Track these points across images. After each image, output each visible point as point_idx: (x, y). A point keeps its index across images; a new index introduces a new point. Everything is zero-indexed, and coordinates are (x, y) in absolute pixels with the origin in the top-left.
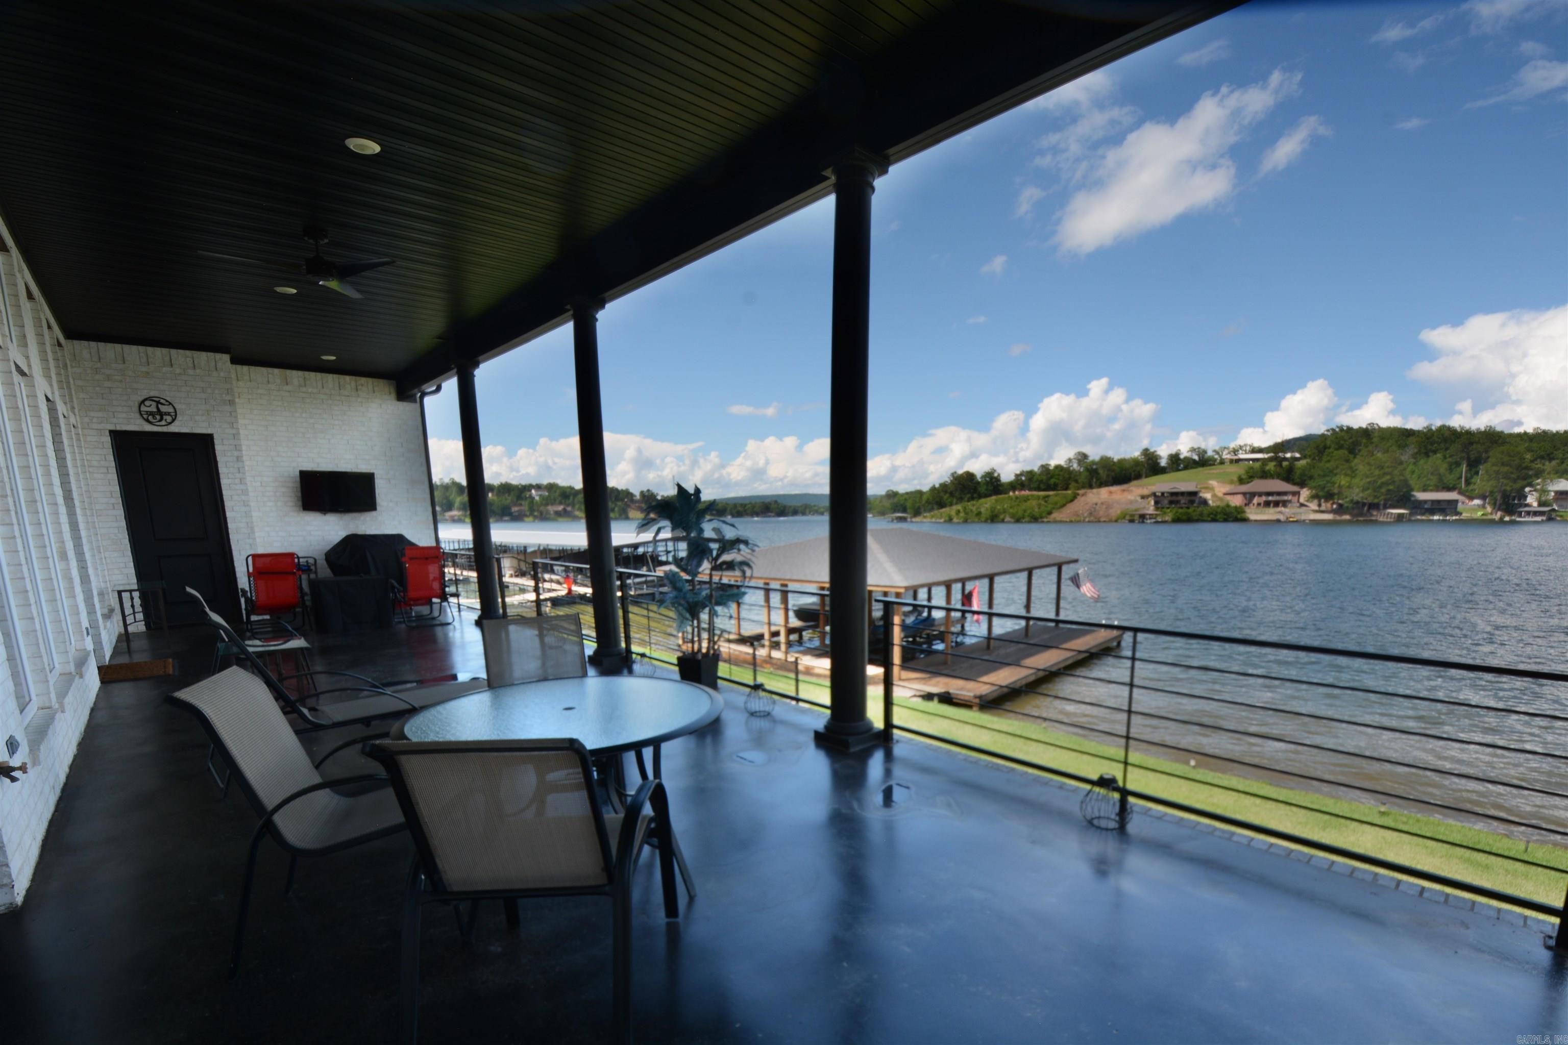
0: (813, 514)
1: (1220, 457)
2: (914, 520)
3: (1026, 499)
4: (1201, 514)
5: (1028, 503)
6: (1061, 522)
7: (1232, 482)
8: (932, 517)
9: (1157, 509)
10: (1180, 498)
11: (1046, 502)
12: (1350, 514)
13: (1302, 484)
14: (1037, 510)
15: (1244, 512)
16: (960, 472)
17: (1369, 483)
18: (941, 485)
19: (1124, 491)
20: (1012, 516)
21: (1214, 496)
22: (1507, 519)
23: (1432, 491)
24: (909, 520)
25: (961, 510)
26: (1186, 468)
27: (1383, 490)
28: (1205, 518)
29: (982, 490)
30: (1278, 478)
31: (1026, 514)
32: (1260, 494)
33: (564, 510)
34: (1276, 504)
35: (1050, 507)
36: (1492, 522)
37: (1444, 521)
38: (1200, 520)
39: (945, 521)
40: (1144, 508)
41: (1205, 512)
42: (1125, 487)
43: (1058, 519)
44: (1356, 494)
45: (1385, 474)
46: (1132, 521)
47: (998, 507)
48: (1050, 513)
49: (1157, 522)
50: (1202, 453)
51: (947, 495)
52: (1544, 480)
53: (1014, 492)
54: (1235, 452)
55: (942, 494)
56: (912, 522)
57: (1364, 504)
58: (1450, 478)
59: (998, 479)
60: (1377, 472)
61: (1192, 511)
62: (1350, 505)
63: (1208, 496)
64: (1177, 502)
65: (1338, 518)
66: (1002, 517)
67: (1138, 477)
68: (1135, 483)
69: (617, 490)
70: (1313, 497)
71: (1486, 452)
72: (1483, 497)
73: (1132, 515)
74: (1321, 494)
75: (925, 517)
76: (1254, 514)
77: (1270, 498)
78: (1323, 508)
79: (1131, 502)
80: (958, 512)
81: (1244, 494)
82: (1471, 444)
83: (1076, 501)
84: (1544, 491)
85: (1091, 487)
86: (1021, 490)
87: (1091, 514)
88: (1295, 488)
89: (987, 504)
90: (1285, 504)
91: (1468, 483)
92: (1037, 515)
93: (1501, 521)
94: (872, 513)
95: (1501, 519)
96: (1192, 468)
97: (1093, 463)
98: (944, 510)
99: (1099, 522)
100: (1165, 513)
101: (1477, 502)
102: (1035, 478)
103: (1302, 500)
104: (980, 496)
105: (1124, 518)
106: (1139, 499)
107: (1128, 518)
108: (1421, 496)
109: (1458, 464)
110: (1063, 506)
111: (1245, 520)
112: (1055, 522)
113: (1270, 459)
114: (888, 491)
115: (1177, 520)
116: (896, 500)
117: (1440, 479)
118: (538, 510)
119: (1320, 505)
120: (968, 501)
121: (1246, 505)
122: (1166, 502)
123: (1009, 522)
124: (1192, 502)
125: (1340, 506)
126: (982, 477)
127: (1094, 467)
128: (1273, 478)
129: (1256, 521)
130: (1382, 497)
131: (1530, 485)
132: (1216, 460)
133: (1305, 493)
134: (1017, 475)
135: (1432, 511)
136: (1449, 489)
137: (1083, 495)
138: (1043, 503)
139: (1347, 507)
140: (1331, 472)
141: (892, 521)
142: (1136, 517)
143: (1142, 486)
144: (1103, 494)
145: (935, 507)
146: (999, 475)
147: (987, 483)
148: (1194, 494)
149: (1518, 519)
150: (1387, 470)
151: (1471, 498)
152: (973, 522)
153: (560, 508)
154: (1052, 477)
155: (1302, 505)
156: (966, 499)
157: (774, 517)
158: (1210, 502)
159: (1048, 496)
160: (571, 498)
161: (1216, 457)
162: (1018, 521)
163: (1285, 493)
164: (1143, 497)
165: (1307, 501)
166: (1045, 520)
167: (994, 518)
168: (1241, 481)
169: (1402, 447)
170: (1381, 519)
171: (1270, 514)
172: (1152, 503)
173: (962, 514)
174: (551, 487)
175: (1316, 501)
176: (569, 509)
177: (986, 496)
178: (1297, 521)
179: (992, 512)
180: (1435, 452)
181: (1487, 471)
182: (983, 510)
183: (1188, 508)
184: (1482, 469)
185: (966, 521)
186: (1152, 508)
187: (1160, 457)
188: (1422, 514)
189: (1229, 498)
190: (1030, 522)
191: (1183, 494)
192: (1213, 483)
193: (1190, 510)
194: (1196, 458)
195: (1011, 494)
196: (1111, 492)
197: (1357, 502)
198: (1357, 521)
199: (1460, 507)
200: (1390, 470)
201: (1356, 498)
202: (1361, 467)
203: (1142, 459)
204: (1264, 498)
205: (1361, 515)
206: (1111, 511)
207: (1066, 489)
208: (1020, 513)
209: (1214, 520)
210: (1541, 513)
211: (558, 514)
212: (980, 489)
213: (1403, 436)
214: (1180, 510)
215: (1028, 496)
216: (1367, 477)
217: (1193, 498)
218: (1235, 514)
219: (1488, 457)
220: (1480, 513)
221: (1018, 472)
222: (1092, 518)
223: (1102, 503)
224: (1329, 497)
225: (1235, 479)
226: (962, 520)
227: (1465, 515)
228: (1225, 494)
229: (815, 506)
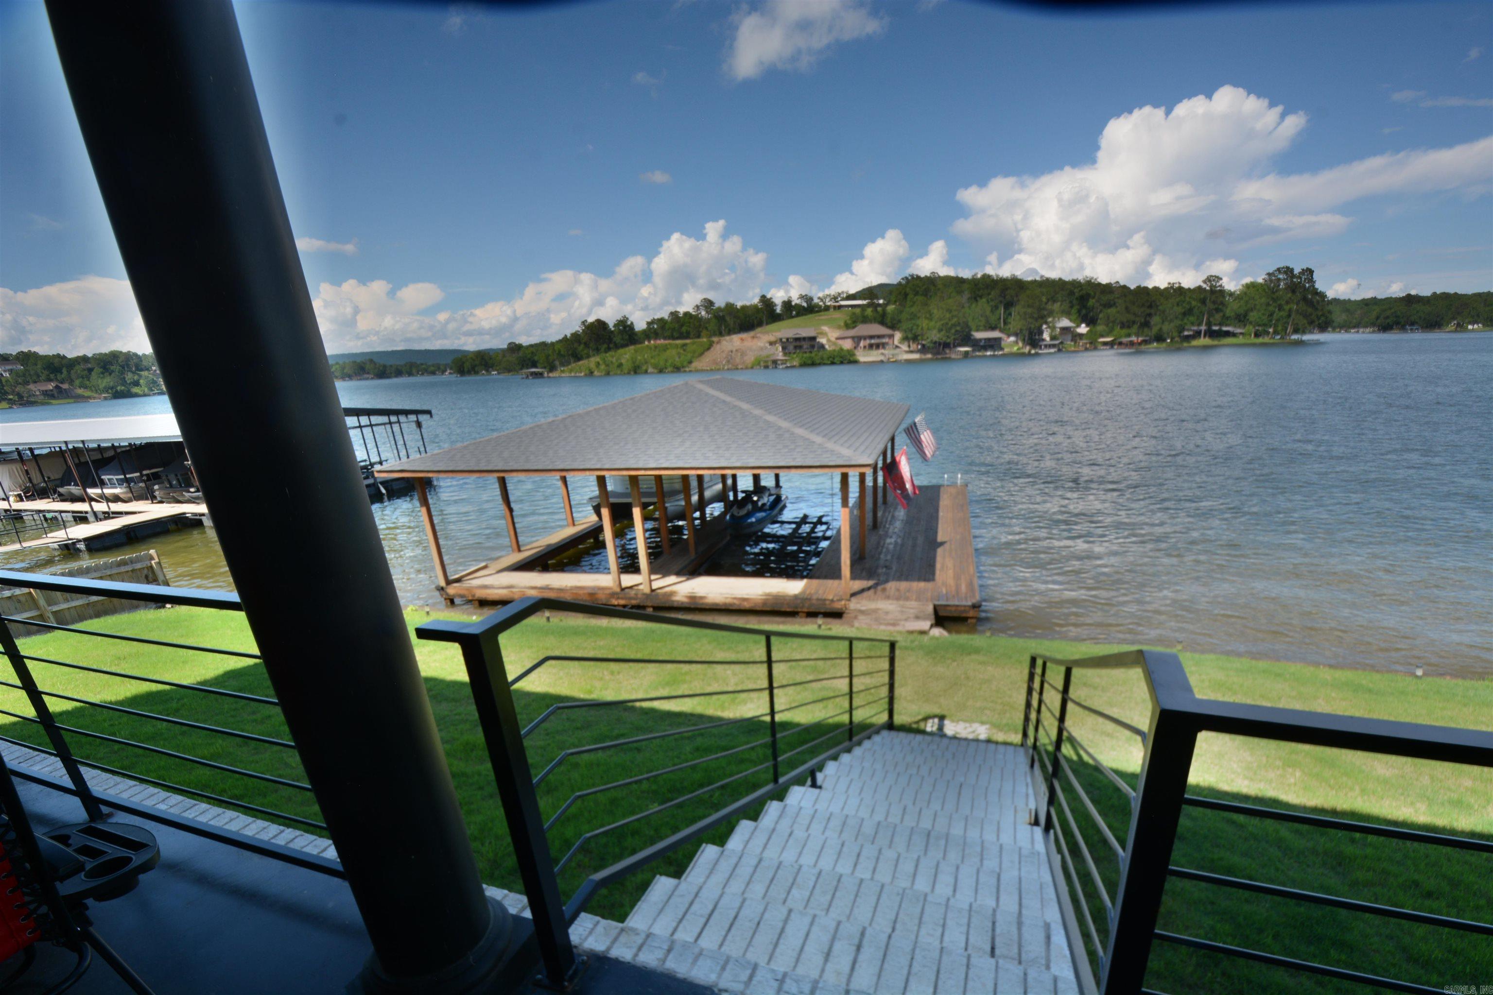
0: (423, 374)
1: (824, 303)
2: (551, 375)
3: (665, 348)
4: (822, 358)
5: (668, 352)
6: (702, 371)
7: (839, 327)
8: (571, 371)
9: (785, 354)
10: (803, 343)
11: (684, 350)
12: (931, 353)
13: (893, 327)
14: (677, 359)
15: (854, 355)
16: (591, 319)
17: (943, 325)
18: (572, 335)
19: (753, 337)
20: (655, 366)
21: (829, 340)
22: (1033, 352)
23: (982, 330)
24: (546, 374)
25: (601, 362)
26: (798, 315)
27: (953, 331)
28: (826, 362)
29: (618, 339)
30: (875, 322)
31: (668, 364)
32: (865, 338)
33: (57, 387)
34: (878, 346)
35: (689, 356)
36: (1023, 355)
37: (994, 356)
38: (821, 364)
39: (586, 375)
40: (774, 354)
41: (825, 356)
42: (752, 333)
43: (699, 368)
44: (935, 336)
45: (953, 317)
46: (766, 367)
47: (639, 358)
48: (690, 362)
49: (787, 367)
50: (809, 299)
51: (582, 346)
52: (1054, 318)
53: (649, 342)
54: (835, 298)
55: (576, 345)
56: (549, 377)
57: (940, 344)
58: (993, 319)
59: (631, 327)
60: (948, 315)
61: (816, 355)
62: (932, 345)
63: (823, 340)
64: (801, 347)
65: (923, 357)
66: (644, 368)
67: (760, 324)
68: (759, 330)
69: (136, 355)
70: (905, 339)
71: (1017, 296)
72: (1016, 335)
73: (766, 362)
74: (910, 336)
75: (563, 372)
76: (863, 357)
77: (873, 341)
78: (912, 349)
79: (762, 349)
80: (598, 364)
81: (853, 338)
82: (1007, 289)
83: (712, 349)
84: (1053, 328)
85: (721, 334)
86: (656, 339)
87: (728, 362)
88: (888, 331)
89: (627, 355)
90: (884, 346)
91: (1005, 323)
92: (679, 364)
93: (1029, 354)
94: (496, 370)
95: (1029, 352)
96: (803, 315)
97: (719, 309)
98: (581, 363)
99: (737, 369)
100: (793, 358)
101: (1012, 339)
102: (667, 326)
103: (896, 342)
104: (617, 347)
105: (759, 364)
106: (767, 345)
107: (762, 364)
108: (979, 335)
109: (997, 307)
110: (702, 354)
111: (856, 362)
112: (697, 371)
113: (868, 305)
114: (510, 344)
115: (804, 365)
116: (521, 354)
117: (987, 321)
118: (13, 393)
119: (909, 346)
120: (606, 352)
121: (855, 348)
122: (791, 348)
123: (652, 373)
124: (813, 347)
125: (923, 346)
126: (615, 326)
127: (721, 314)
128: (871, 322)
129: (865, 362)
130: (952, 337)
131: (1046, 323)
132: (821, 306)
133: (898, 336)
134: (649, 324)
135: (985, 348)
136: (993, 328)
137: (718, 343)
138: (682, 351)
139: (929, 348)
140: (914, 317)
141: (527, 377)
142: (770, 363)
143: (767, 333)
144: (735, 342)
145: (572, 360)
146: (632, 323)
147: (621, 332)
148: (813, 339)
149: (1040, 352)
150: (955, 313)
151: (1009, 336)
152: (616, 374)
153: (51, 386)
154: (682, 325)
155: (897, 347)
156: (603, 349)
157: (372, 378)
158: (827, 347)
159: (685, 345)
160: (64, 370)
161: (821, 303)
162: (661, 371)
163: (882, 336)
164: (771, 343)
165: (900, 343)
166: (687, 369)
167: (636, 370)
168: (847, 326)
169: (960, 292)
170: (953, 356)
171: (874, 356)
172: (780, 349)
173: (603, 367)
174: (27, 358)
175: (906, 343)
176: (65, 386)
177: (624, 346)
178: (895, 361)
179: (634, 362)
180: (981, 297)
181: (1019, 313)
182: (623, 361)
183: (811, 352)
184: (1014, 311)
185: (608, 374)
186: (781, 354)
187: (776, 305)
188: (979, 351)
189: (840, 342)
190: (672, 372)
191: (804, 339)
192: (825, 328)
193: (813, 355)
194: (805, 304)
195: (646, 343)
196: (742, 340)
197: (935, 343)
198: (937, 359)
199: (1003, 344)
200: (956, 313)
201: (935, 339)
202: (935, 311)
203: (760, 305)
204: (868, 342)
205: (938, 353)
206: (746, 358)
207: (699, 337)
208: (662, 363)
209: (833, 363)
210: (1054, 346)
211: (50, 396)
212: (615, 339)
213: (957, 283)
214: (805, 355)
215: (666, 345)
216: (941, 320)
217: (812, 343)
218: (848, 357)
219: (1018, 301)
220: (1015, 348)
221: (649, 320)
222: (730, 366)
223: (737, 351)
224: (915, 338)
225: (842, 324)
226: (604, 373)
227: (1006, 350)
228: (837, 339)
229: (422, 364)
